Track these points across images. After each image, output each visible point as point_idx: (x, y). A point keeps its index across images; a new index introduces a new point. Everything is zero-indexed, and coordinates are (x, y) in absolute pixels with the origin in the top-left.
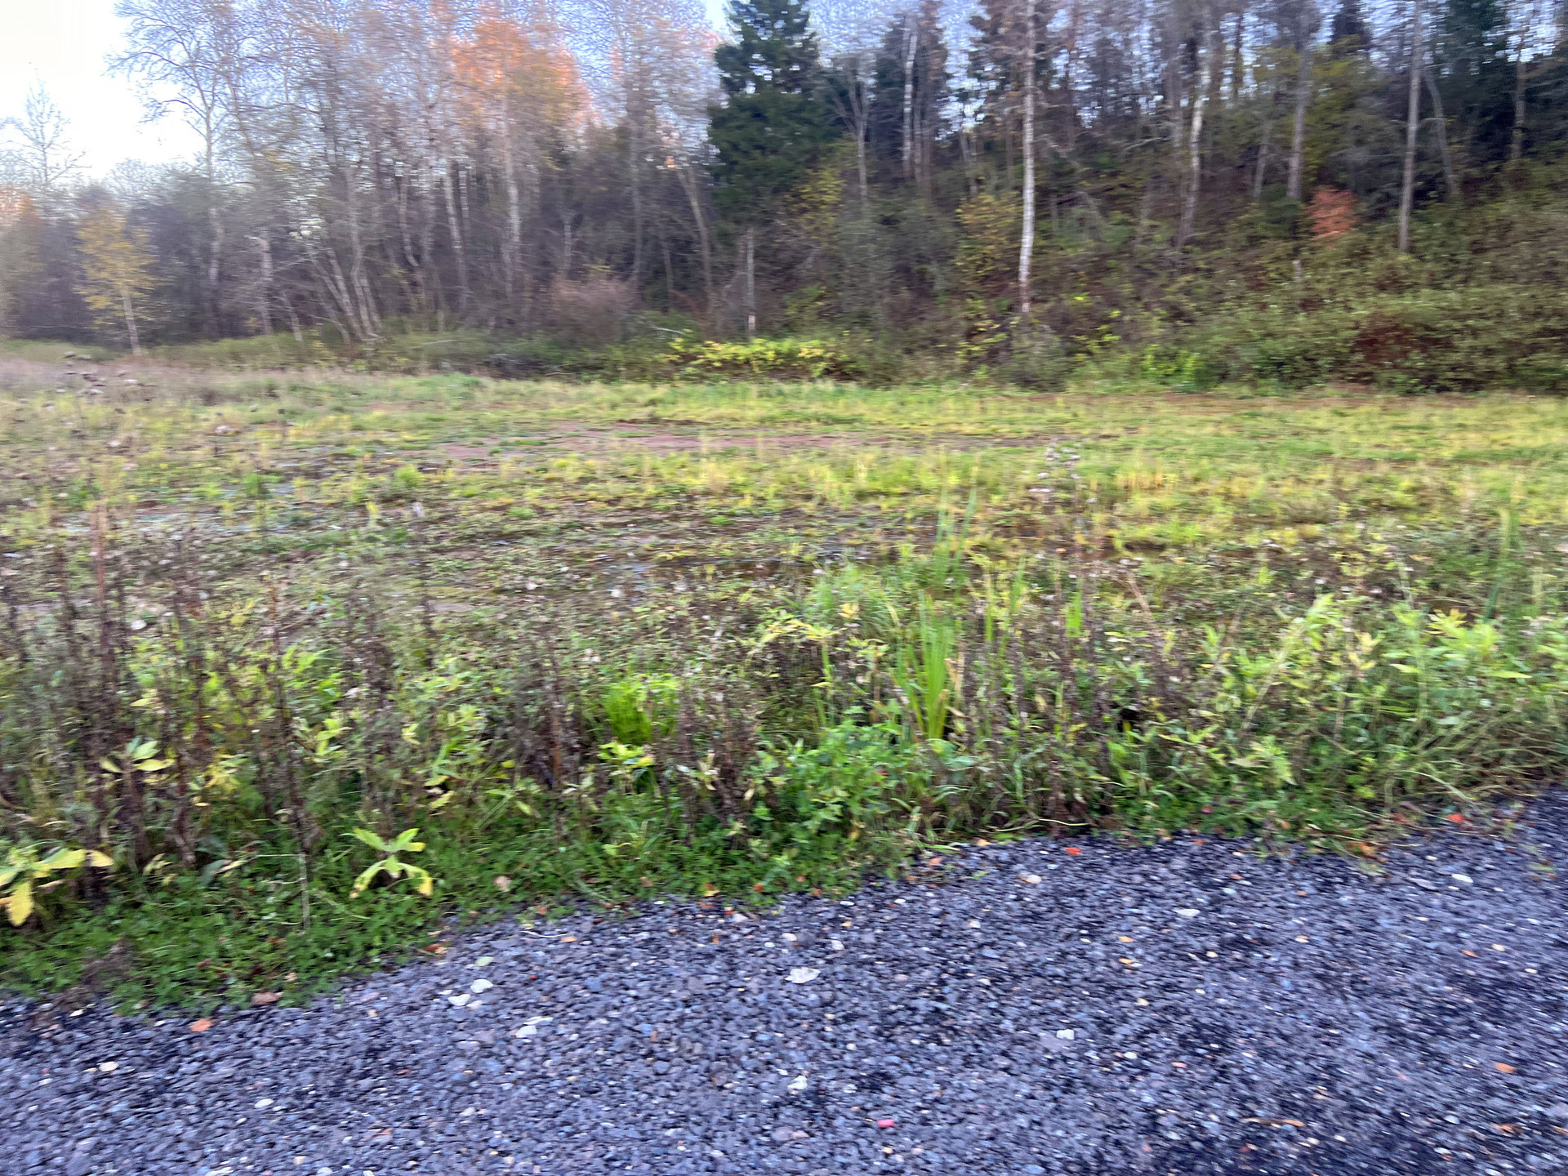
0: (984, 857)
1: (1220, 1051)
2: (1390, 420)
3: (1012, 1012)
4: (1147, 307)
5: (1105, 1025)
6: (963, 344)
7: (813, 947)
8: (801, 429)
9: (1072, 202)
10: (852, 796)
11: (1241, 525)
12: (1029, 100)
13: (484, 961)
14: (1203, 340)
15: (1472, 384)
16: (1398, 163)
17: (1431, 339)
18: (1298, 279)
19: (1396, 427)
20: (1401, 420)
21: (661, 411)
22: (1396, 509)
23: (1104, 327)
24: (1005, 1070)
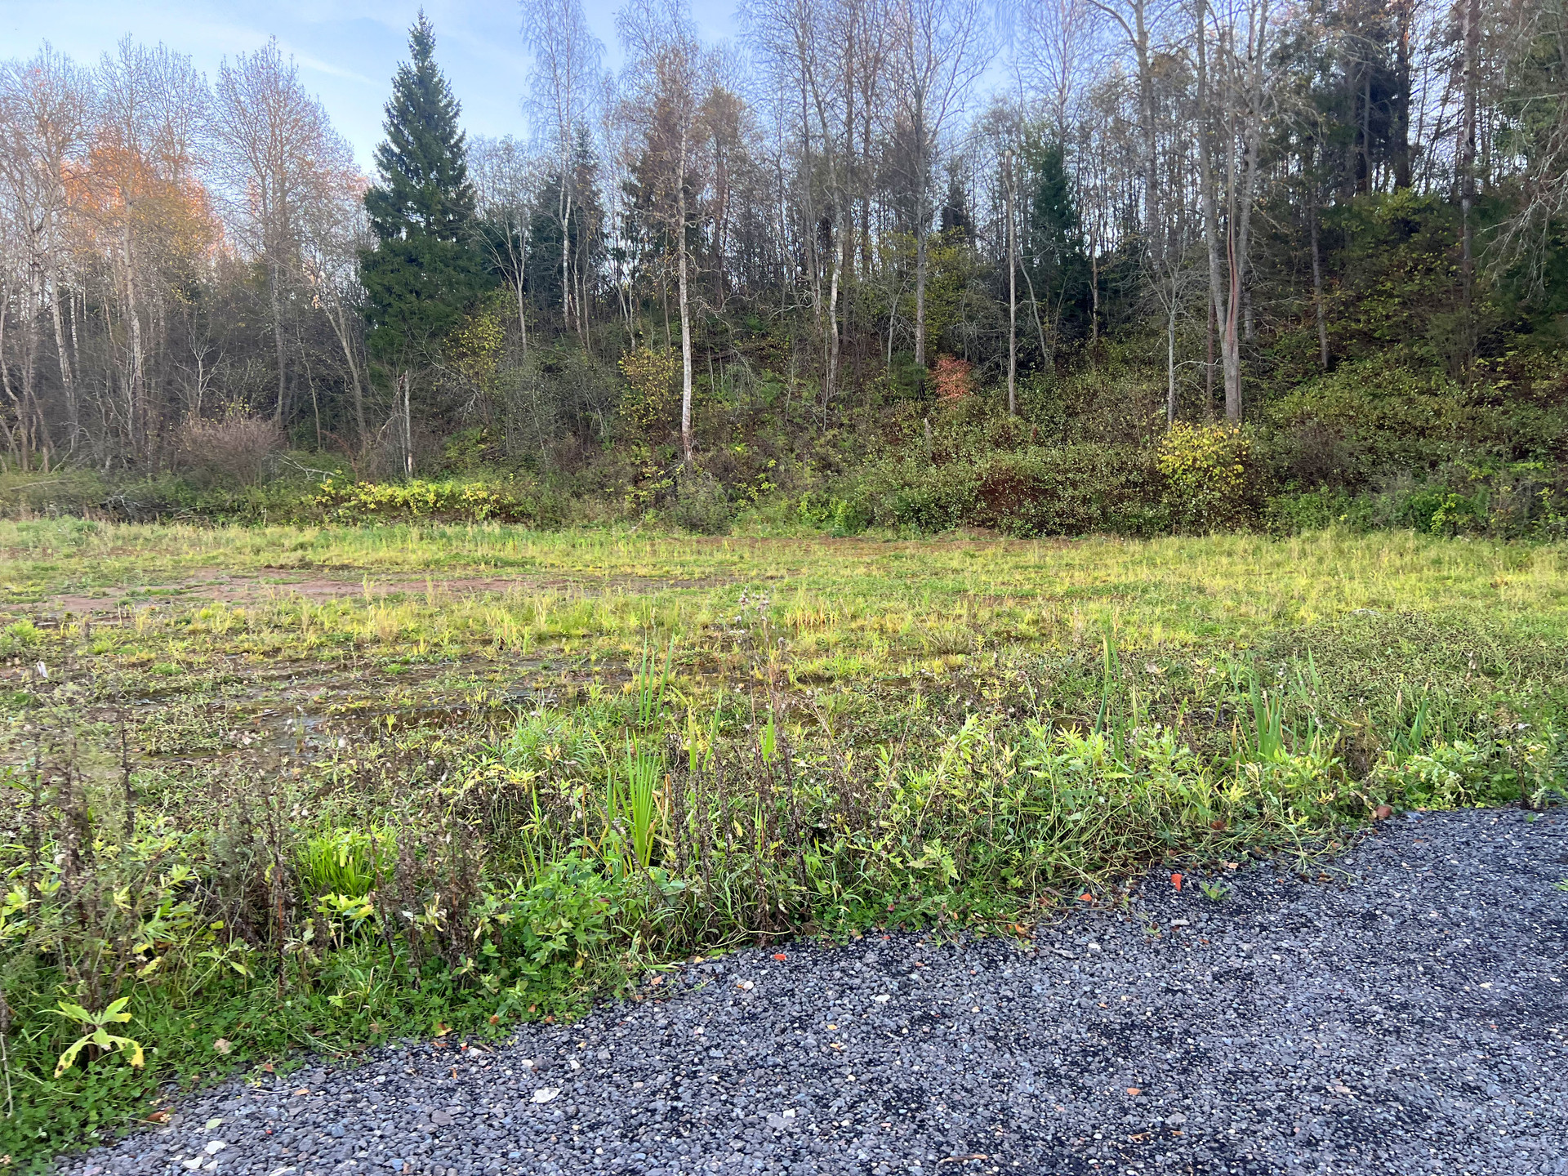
0: (702, 971)
1: (917, 1109)
2: (1012, 561)
3: (741, 1101)
4: (799, 457)
5: (821, 1101)
6: (630, 488)
7: (552, 1069)
8: (470, 572)
9: (727, 359)
10: (576, 925)
11: (896, 657)
12: (682, 264)
13: (214, 1123)
14: (852, 488)
15: (1076, 529)
16: (1003, 337)
17: (1039, 490)
18: (928, 435)
19: (1017, 567)
20: (1022, 560)
21: (310, 555)
22: (1021, 639)
23: (762, 475)
24: (739, 1150)
